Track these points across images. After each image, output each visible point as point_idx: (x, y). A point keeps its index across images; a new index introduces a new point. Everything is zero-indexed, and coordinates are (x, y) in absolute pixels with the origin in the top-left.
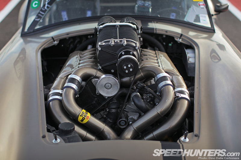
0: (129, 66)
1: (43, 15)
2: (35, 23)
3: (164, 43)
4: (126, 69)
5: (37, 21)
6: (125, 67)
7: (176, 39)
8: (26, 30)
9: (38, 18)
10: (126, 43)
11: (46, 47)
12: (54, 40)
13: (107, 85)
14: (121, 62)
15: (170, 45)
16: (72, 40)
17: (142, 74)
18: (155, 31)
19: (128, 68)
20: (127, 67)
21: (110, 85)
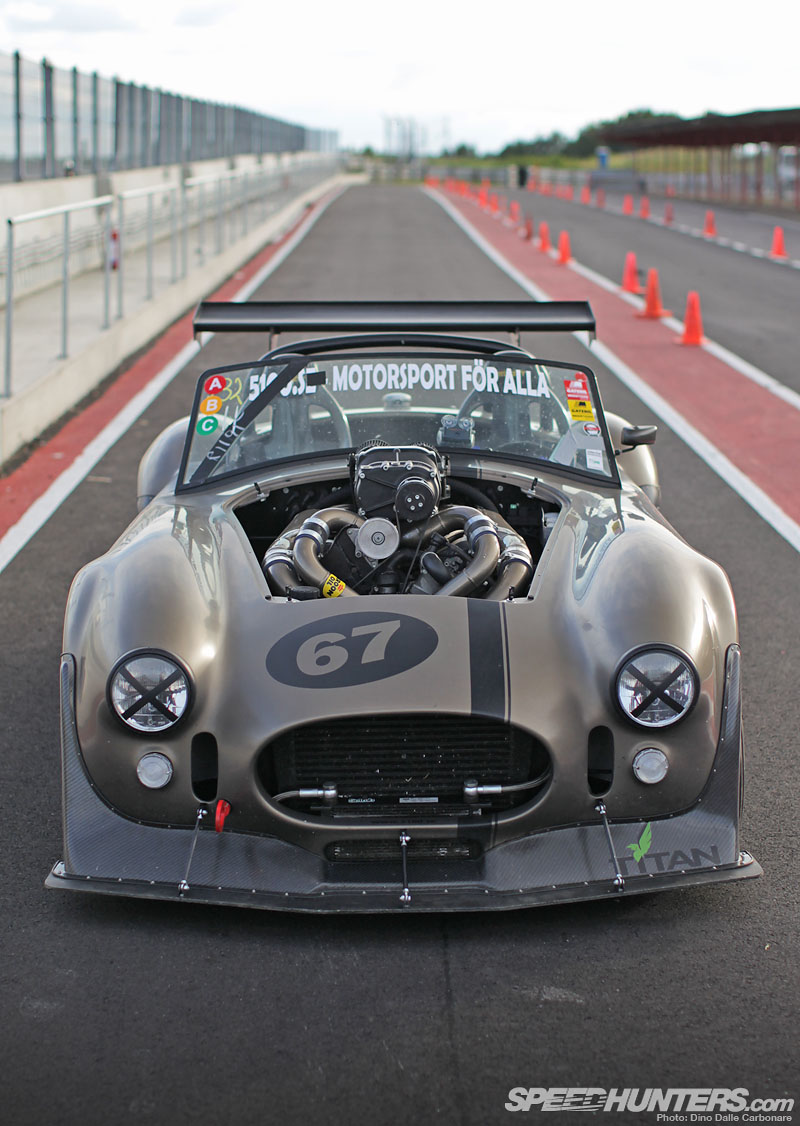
0: (417, 497)
1: (226, 448)
2: (207, 465)
3: (501, 505)
4: (411, 504)
5: (212, 460)
6: (410, 500)
7: (523, 490)
8: (187, 481)
9: (214, 455)
10: (412, 465)
11: (241, 505)
12: (258, 489)
13: (376, 537)
14: (402, 491)
15: (513, 507)
16: (296, 494)
17: (443, 523)
18: (478, 475)
19: (415, 502)
20: (413, 499)
21: (381, 536)
